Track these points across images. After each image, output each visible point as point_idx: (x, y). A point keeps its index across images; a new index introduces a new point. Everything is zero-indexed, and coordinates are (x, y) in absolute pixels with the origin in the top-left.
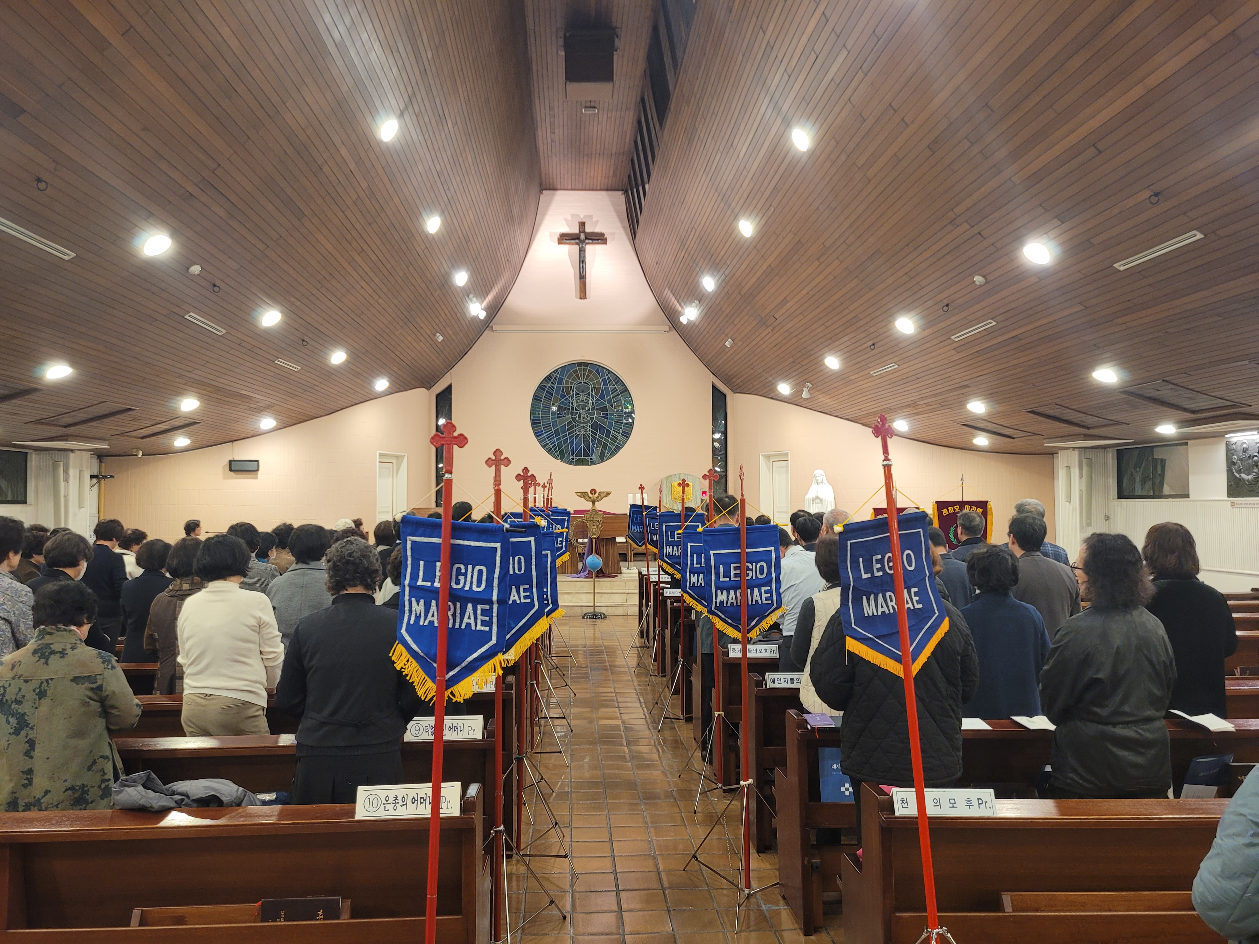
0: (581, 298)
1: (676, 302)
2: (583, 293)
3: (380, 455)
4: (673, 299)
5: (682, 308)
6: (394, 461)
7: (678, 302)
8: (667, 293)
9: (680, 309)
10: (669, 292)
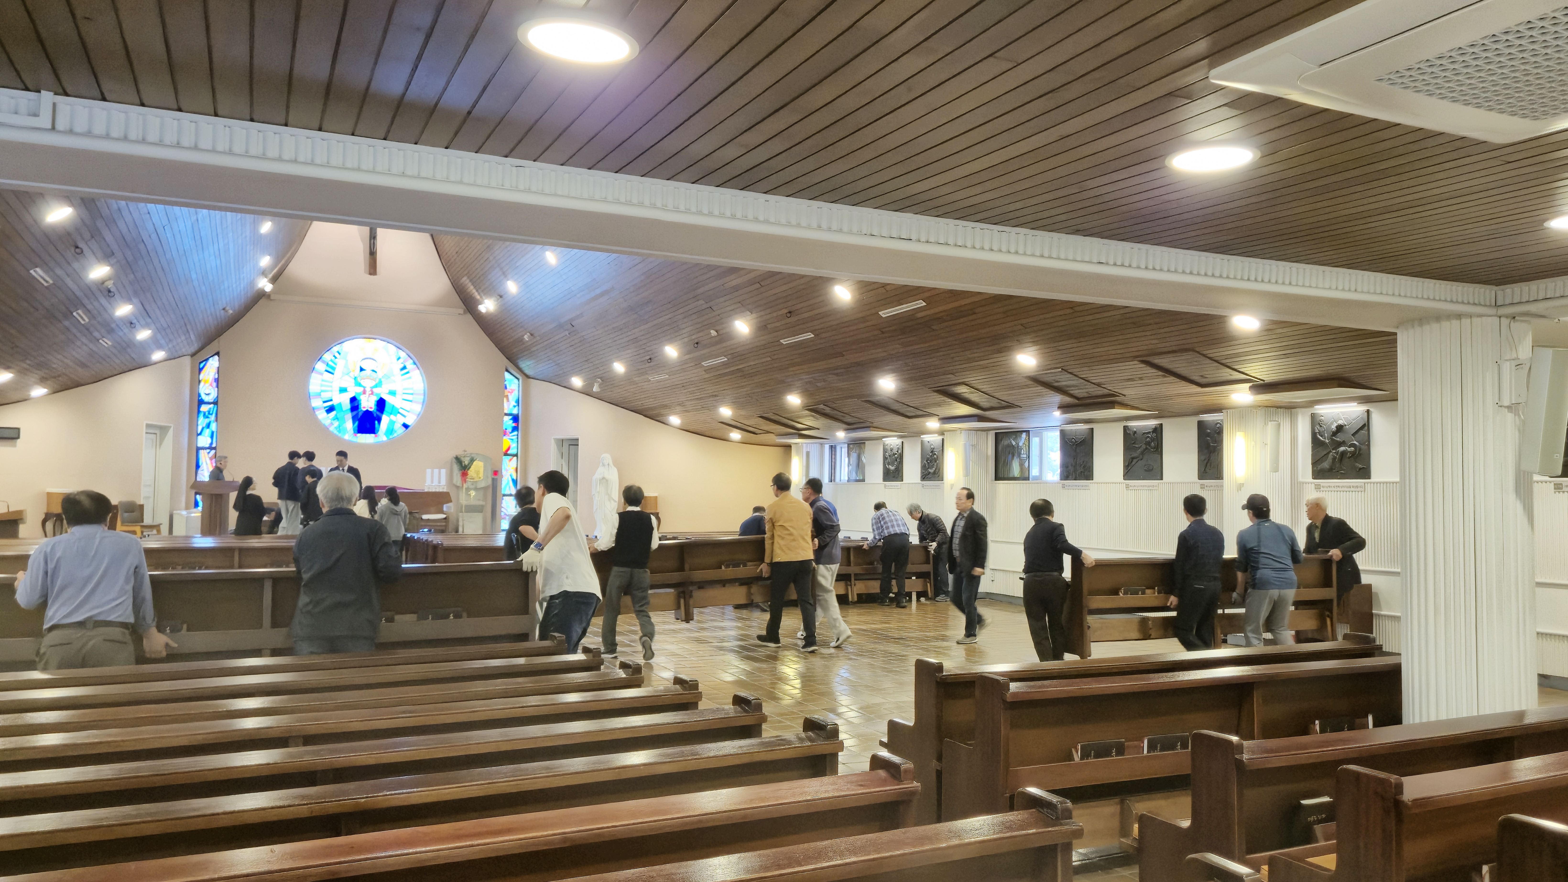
0: (370, 274)
1: (474, 291)
2: (373, 268)
3: (148, 426)
4: (472, 287)
5: (481, 297)
6: (158, 432)
7: (477, 291)
8: (465, 280)
9: (478, 297)
10: (468, 281)
